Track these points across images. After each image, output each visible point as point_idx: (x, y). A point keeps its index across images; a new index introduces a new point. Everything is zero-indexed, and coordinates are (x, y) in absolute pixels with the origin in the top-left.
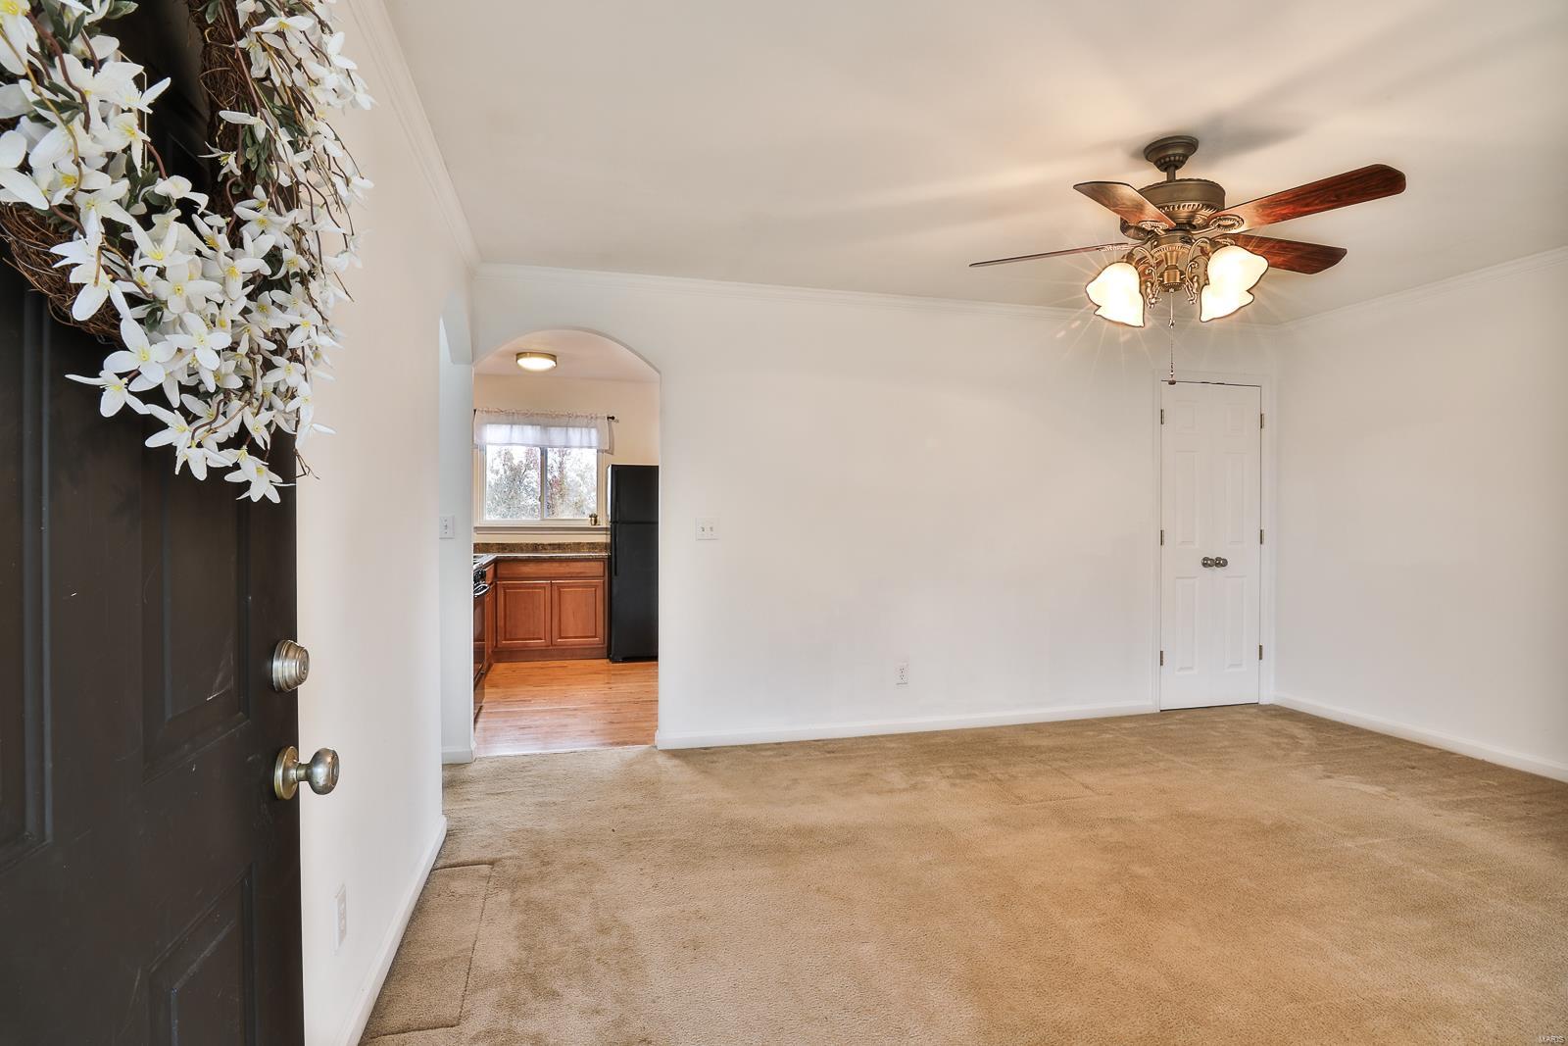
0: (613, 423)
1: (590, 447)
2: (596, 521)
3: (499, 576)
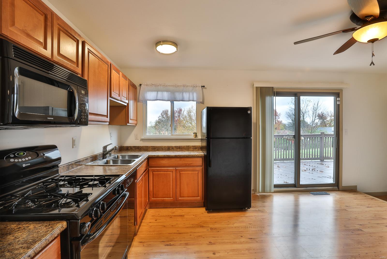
0: (204, 89)
1: (193, 101)
2: (196, 136)
3: (150, 165)
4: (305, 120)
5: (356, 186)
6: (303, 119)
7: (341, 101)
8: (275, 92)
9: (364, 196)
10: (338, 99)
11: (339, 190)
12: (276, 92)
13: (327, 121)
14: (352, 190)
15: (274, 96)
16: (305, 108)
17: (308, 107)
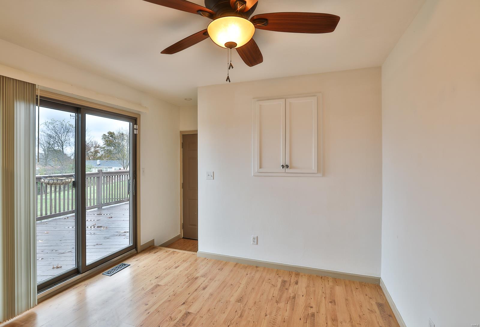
4: (64, 151)
5: (153, 241)
6: (61, 149)
7: (139, 129)
8: (37, 96)
9: (165, 251)
10: (135, 126)
11: (137, 252)
12: (40, 96)
13: (91, 152)
14: (150, 246)
15: (37, 104)
16: (65, 134)
17: (68, 134)
